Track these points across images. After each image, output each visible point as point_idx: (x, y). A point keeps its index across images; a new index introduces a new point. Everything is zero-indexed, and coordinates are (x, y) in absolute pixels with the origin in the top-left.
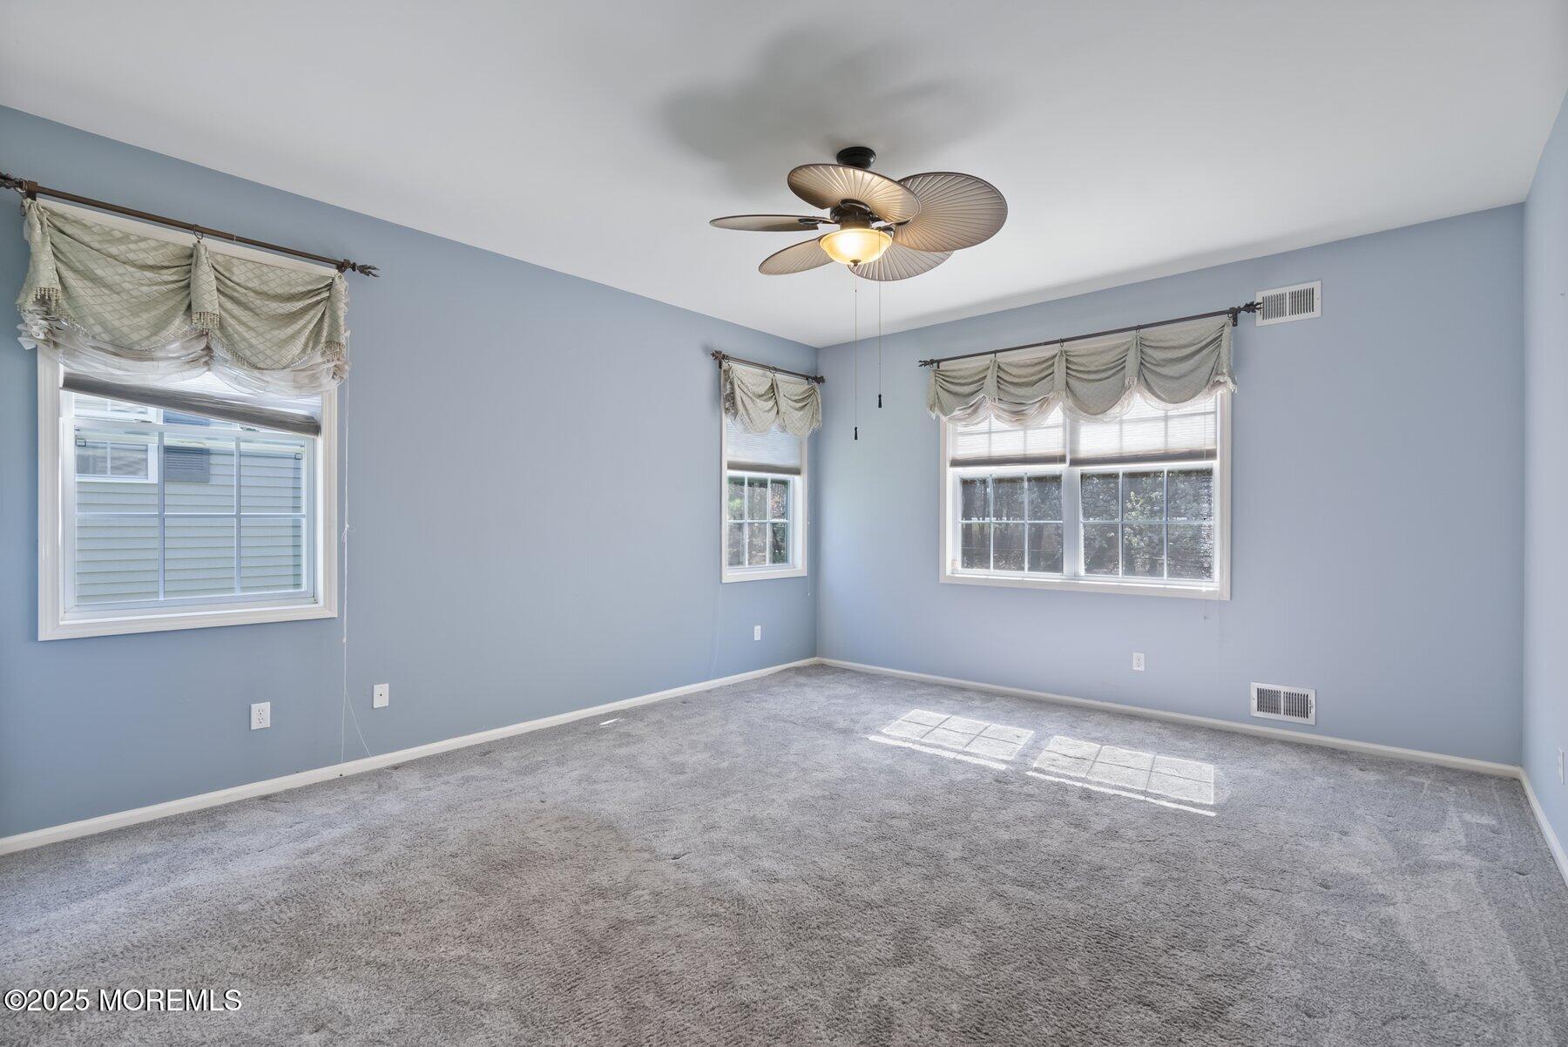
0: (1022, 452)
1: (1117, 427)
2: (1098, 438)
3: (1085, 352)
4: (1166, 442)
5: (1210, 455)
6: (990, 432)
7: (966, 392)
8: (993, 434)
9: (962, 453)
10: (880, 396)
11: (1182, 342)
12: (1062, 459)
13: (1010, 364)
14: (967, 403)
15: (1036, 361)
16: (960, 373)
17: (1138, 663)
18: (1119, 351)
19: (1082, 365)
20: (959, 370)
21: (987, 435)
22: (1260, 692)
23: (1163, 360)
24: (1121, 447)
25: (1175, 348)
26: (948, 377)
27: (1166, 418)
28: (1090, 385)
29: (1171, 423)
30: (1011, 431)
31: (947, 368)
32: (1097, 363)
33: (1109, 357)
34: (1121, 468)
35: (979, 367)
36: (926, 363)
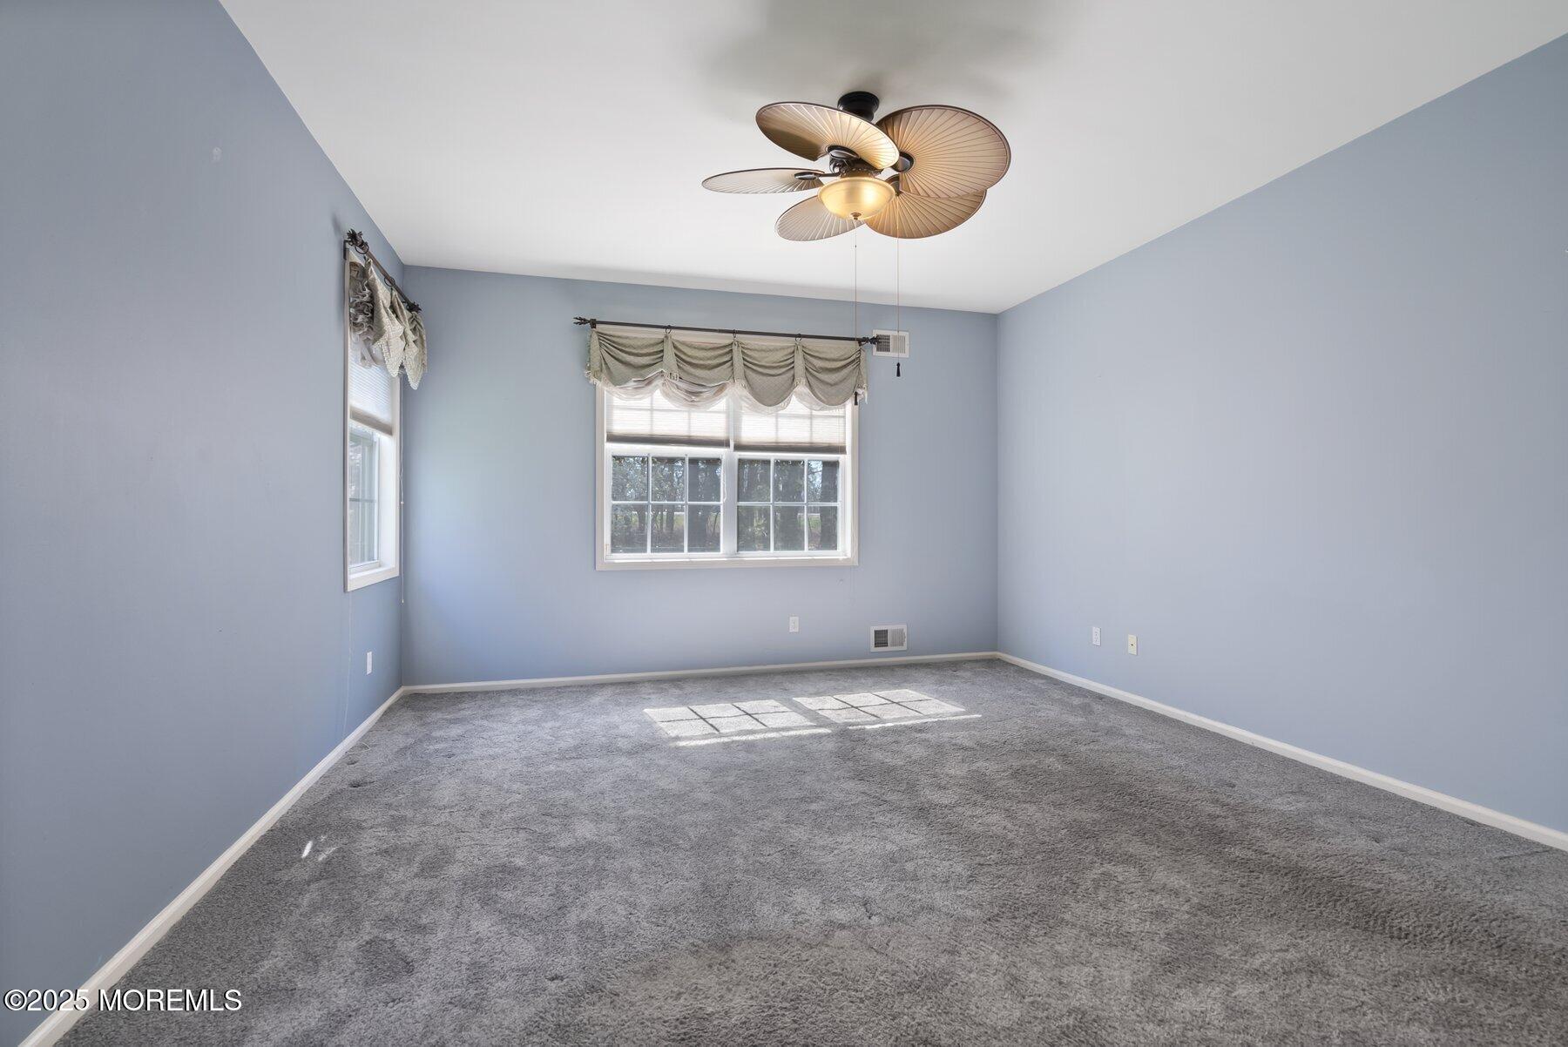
0: (686, 434)
1: (774, 419)
2: (759, 426)
3: (757, 347)
4: (811, 436)
5: (840, 450)
6: (652, 410)
7: (640, 364)
8: (655, 412)
9: (619, 428)
10: (898, 365)
11: (832, 356)
12: (723, 443)
13: (683, 343)
14: (641, 376)
15: (711, 346)
16: (631, 342)
17: (794, 625)
18: (786, 352)
19: (754, 359)
20: (627, 338)
21: (649, 412)
22: (876, 632)
23: (821, 368)
24: (777, 438)
25: (826, 359)
26: (614, 342)
27: (811, 417)
28: (765, 378)
29: (815, 422)
30: (677, 411)
31: (611, 333)
32: (766, 360)
33: (779, 356)
34: (773, 456)
35: (651, 339)
36: (582, 321)
